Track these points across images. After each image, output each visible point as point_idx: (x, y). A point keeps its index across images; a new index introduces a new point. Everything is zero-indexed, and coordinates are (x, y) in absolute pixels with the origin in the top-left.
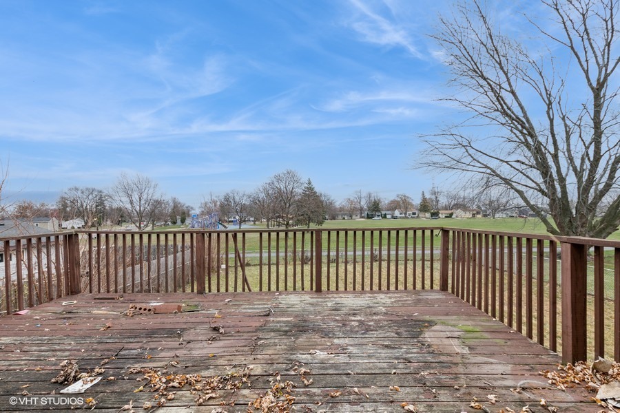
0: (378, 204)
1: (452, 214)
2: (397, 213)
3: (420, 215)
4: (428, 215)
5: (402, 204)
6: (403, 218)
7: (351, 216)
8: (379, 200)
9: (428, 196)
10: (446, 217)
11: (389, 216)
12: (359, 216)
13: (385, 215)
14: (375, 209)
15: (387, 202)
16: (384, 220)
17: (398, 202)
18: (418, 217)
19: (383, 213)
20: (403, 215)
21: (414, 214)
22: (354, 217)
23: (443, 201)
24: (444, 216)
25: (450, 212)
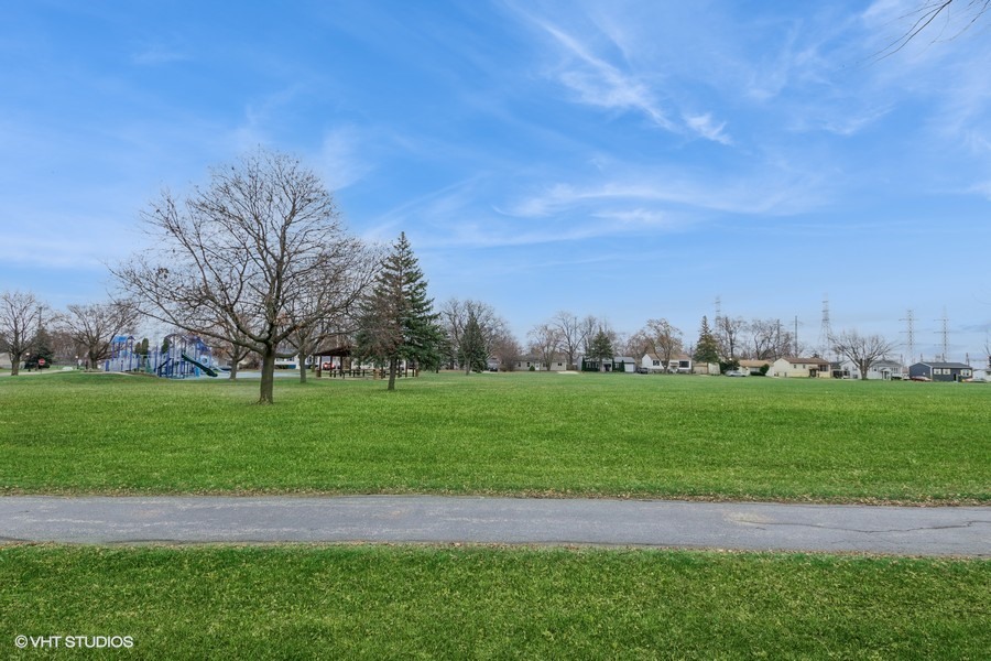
0: (607, 341)
1: (763, 371)
2: (647, 362)
3: (696, 369)
4: (713, 368)
5: (662, 345)
6: (660, 372)
7: (548, 366)
8: (612, 336)
9: (713, 329)
10: (753, 374)
11: (629, 368)
12: (565, 365)
13: (622, 364)
14: (600, 355)
15: (625, 341)
16: (618, 376)
17: (650, 341)
18: (692, 372)
19: (618, 360)
20: (661, 367)
21: (684, 364)
22: (554, 366)
23: (746, 341)
24: (748, 373)
25: (762, 363)
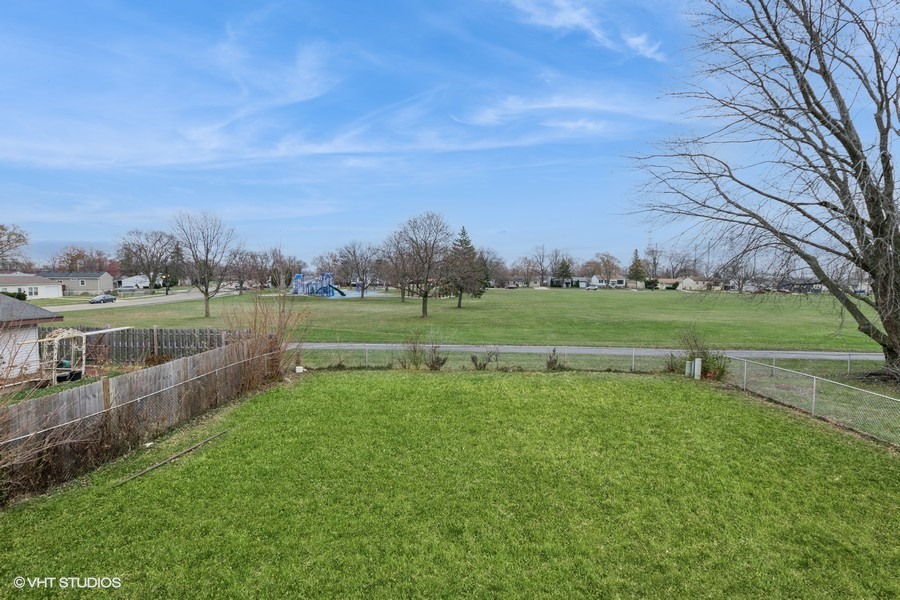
0: (568, 267)
1: (675, 286)
2: (595, 280)
3: (629, 285)
4: (641, 284)
5: (603, 268)
6: (604, 288)
7: (527, 283)
8: (570, 261)
9: (642, 257)
10: (667, 288)
11: (582, 285)
12: (538, 283)
13: (578, 282)
14: (563, 276)
15: (580, 264)
16: (574, 291)
17: (597, 265)
18: (626, 287)
19: (575, 279)
20: (604, 284)
21: (620, 282)
22: (532, 284)
23: (664, 264)
24: (664, 287)
25: (674, 281)
